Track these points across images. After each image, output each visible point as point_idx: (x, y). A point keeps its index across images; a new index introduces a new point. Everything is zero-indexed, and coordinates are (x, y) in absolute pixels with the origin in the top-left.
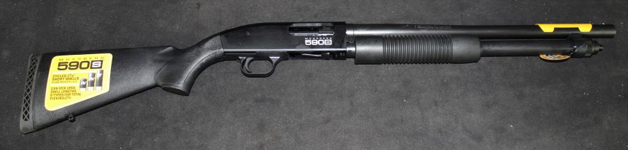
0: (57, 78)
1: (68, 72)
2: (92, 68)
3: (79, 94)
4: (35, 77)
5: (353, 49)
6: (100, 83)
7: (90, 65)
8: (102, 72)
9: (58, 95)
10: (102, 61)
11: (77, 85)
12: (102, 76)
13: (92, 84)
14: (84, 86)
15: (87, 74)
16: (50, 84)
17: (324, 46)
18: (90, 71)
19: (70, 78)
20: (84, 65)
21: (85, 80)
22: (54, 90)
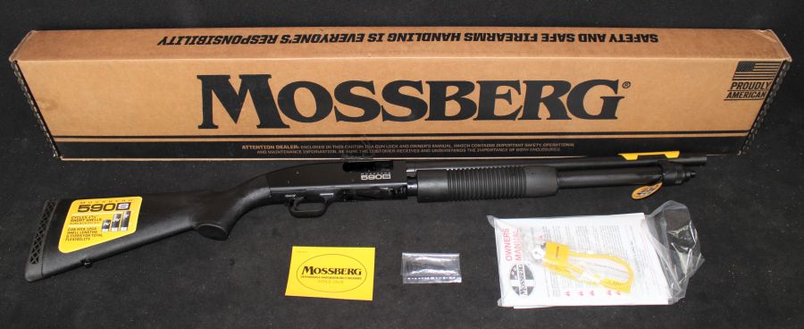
0: (75, 220)
1: (90, 213)
2: (117, 209)
3: (100, 235)
4: (50, 219)
5: (414, 186)
6: (126, 223)
7: (115, 207)
8: (129, 213)
9: (74, 235)
10: (130, 204)
11: (99, 225)
12: (129, 217)
13: (116, 225)
14: (107, 227)
15: (112, 215)
16: (68, 225)
17: (383, 181)
18: (115, 212)
19: (91, 220)
20: (110, 207)
21: (109, 221)
22: (71, 231)
